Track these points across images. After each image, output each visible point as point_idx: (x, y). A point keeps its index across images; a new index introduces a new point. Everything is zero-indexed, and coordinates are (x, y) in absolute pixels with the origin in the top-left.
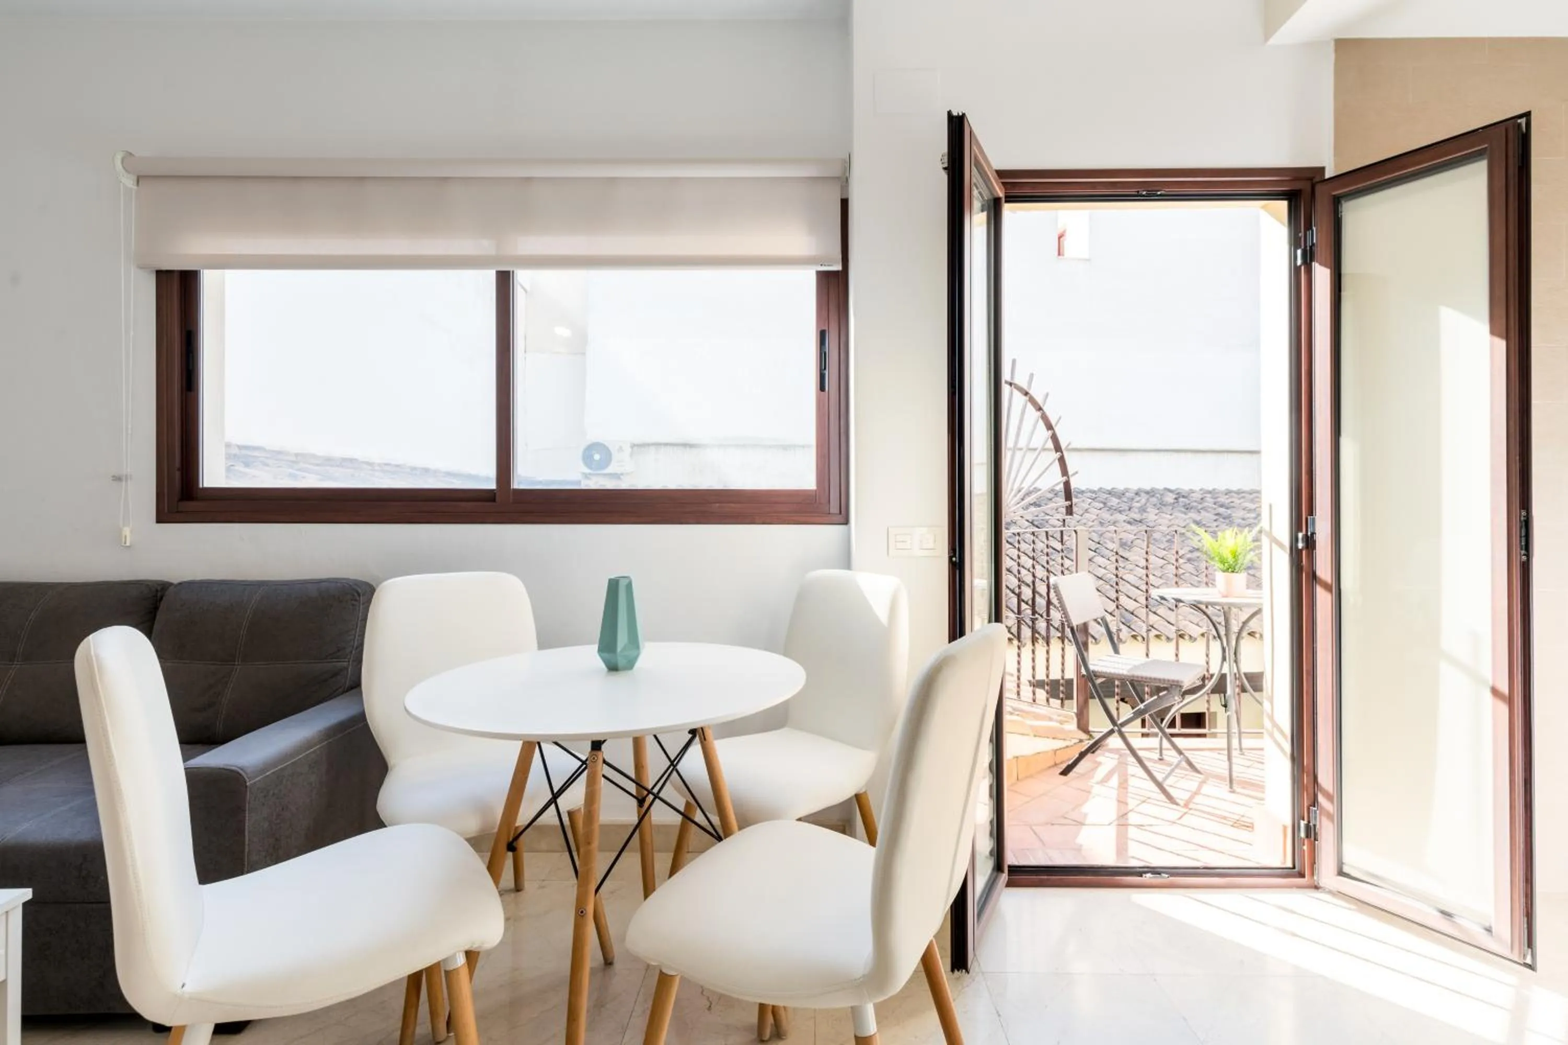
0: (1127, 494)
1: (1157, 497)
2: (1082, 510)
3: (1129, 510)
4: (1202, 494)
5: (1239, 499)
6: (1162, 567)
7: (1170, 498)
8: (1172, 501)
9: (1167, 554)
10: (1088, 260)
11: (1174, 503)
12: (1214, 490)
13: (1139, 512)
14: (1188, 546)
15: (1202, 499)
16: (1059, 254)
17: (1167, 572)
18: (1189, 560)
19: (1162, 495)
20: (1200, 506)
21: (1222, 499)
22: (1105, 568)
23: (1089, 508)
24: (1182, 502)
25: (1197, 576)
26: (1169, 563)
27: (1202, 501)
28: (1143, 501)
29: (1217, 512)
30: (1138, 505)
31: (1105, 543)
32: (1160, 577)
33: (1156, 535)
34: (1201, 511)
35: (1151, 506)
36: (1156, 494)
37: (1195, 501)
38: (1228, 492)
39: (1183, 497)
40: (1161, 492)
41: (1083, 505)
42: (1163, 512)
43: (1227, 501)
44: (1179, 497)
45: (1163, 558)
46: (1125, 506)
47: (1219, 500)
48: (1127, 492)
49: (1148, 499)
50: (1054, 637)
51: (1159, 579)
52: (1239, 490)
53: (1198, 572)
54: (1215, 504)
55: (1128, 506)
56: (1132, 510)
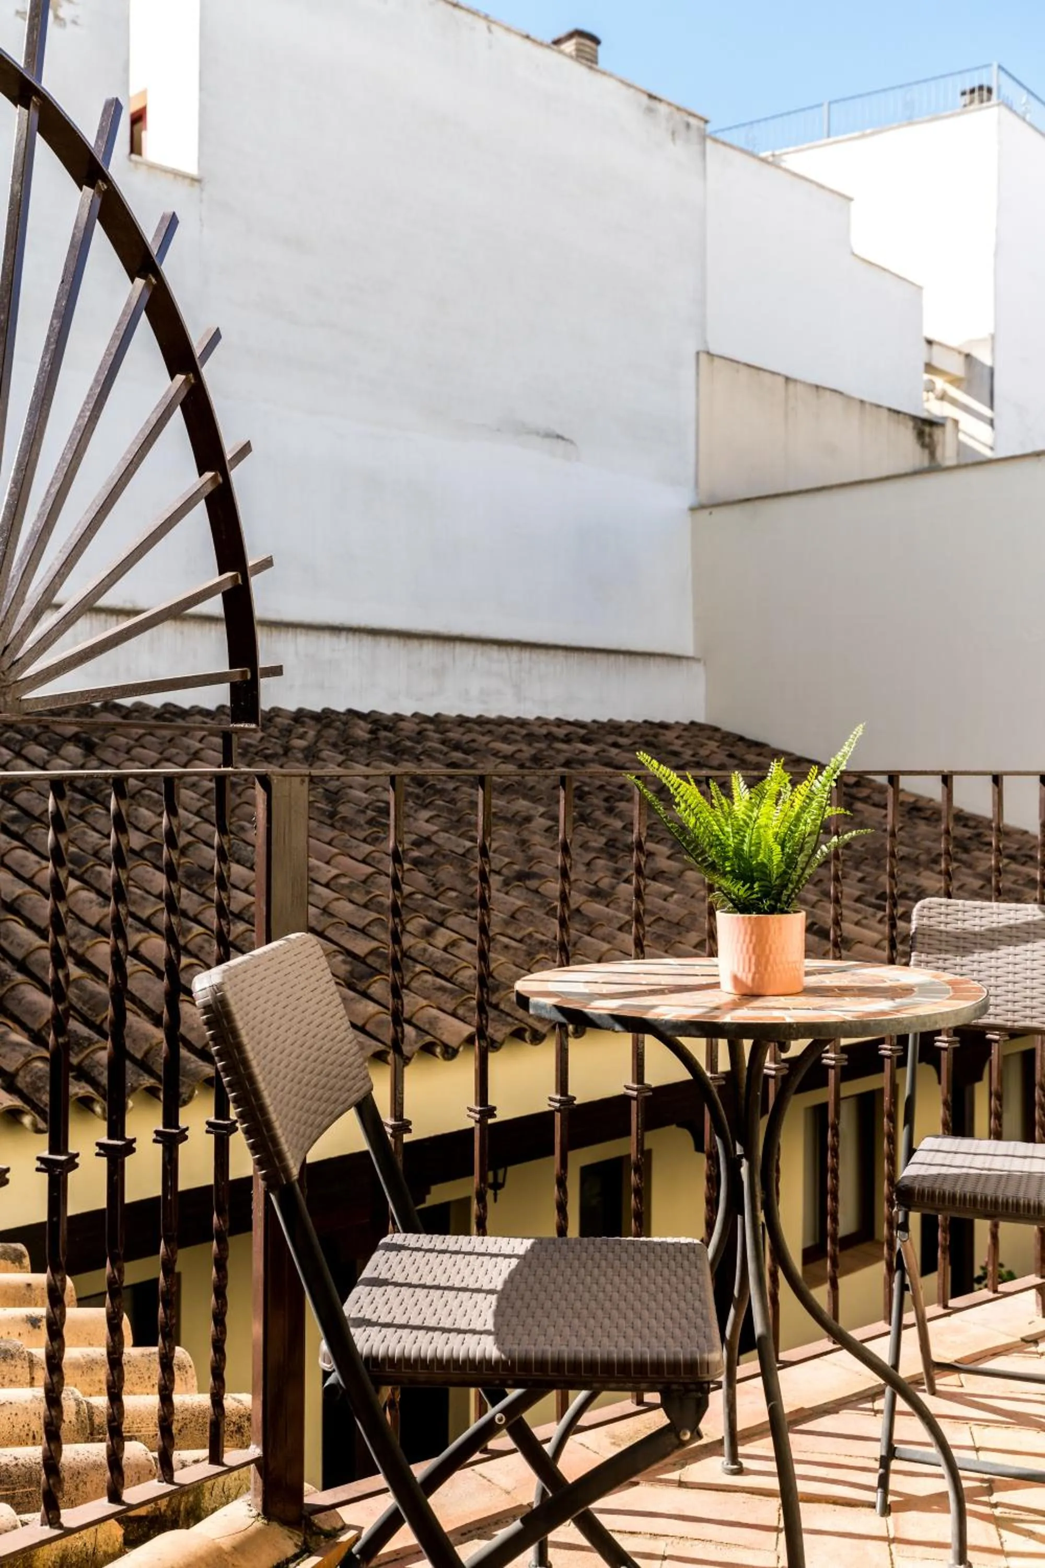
0: (278, 720)
1: (337, 729)
2: (188, 754)
3: (285, 754)
4: (418, 724)
5: (483, 734)
6: (364, 882)
7: (361, 731)
8: (367, 736)
9: (374, 851)
10: (195, 180)
11: (370, 741)
12: (437, 715)
13: (306, 758)
14: (410, 832)
15: (419, 733)
16: (132, 151)
17: (379, 893)
18: (417, 862)
19: (345, 724)
20: (419, 749)
21: (455, 735)
22: (246, 891)
23: (202, 749)
24: (386, 738)
25: (436, 898)
26: (380, 872)
27: (420, 737)
28: (312, 733)
29: (449, 761)
30: (302, 743)
31: (242, 828)
32: (365, 906)
33: (345, 810)
34: (422, 757)
35: (329, 747)
36: (333, 721)
37: (409, 738)
38: (462, 721)
39: (386, 728)
40: (344, 718)
41: (187, 741)
42: (352, 761)
43: (466, 738)
44: (378, 730)
45: (364, 861)
46: (274, 747)
47: (451, 735)
48: (278, 716)
49: (319, 732)
50: (134, 1089)
51: (365, 911)
52: (480, 716)
53: (436, 889)
54: (443, 742)
55: (282, 746)
56: (290, 754)
